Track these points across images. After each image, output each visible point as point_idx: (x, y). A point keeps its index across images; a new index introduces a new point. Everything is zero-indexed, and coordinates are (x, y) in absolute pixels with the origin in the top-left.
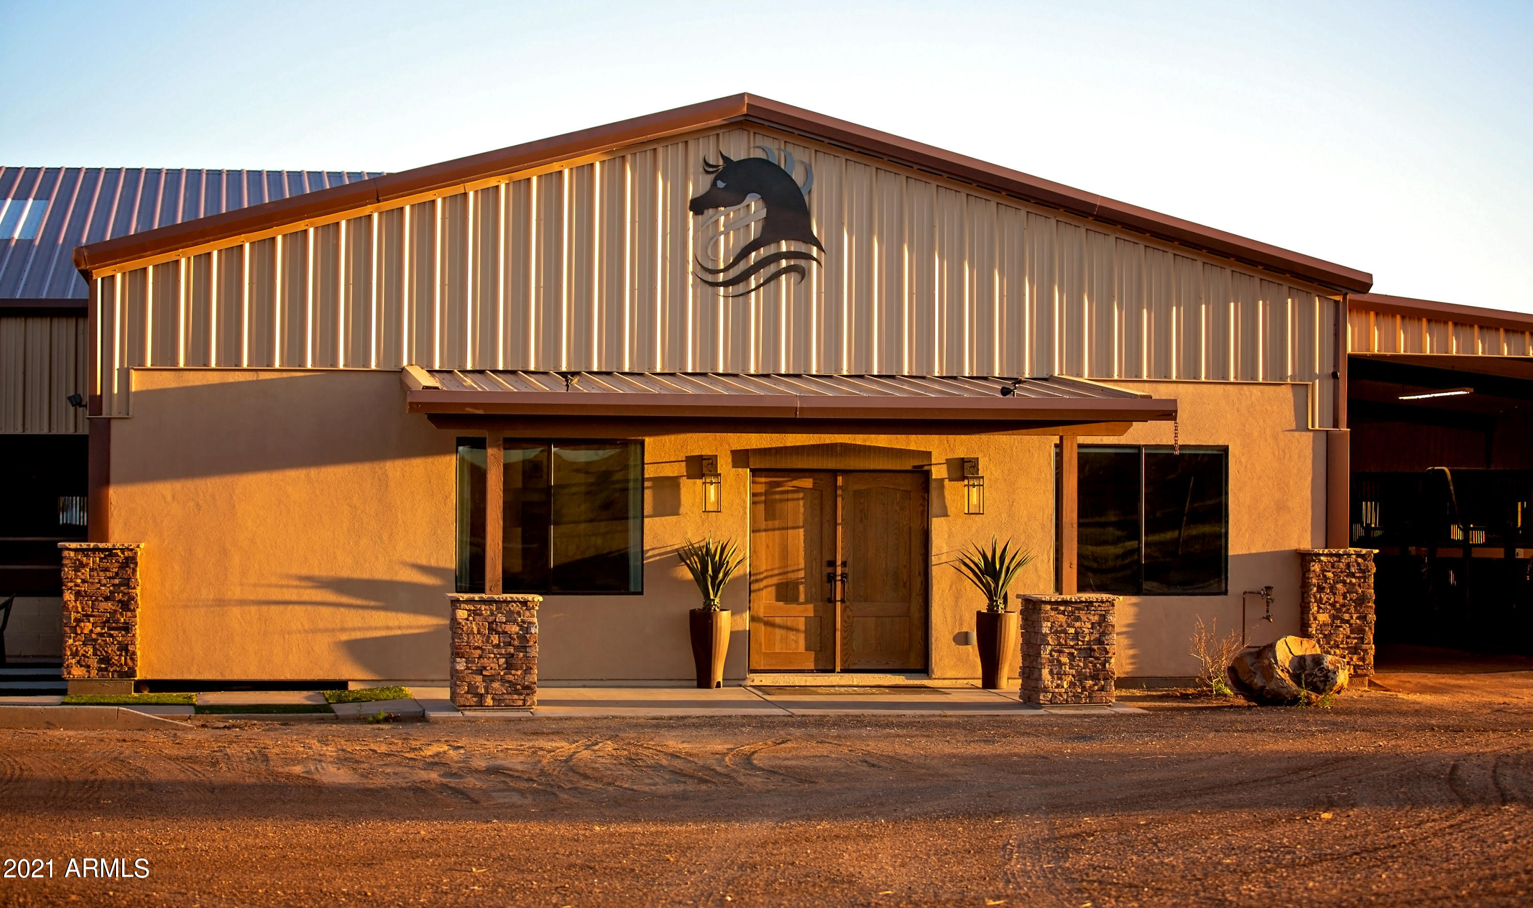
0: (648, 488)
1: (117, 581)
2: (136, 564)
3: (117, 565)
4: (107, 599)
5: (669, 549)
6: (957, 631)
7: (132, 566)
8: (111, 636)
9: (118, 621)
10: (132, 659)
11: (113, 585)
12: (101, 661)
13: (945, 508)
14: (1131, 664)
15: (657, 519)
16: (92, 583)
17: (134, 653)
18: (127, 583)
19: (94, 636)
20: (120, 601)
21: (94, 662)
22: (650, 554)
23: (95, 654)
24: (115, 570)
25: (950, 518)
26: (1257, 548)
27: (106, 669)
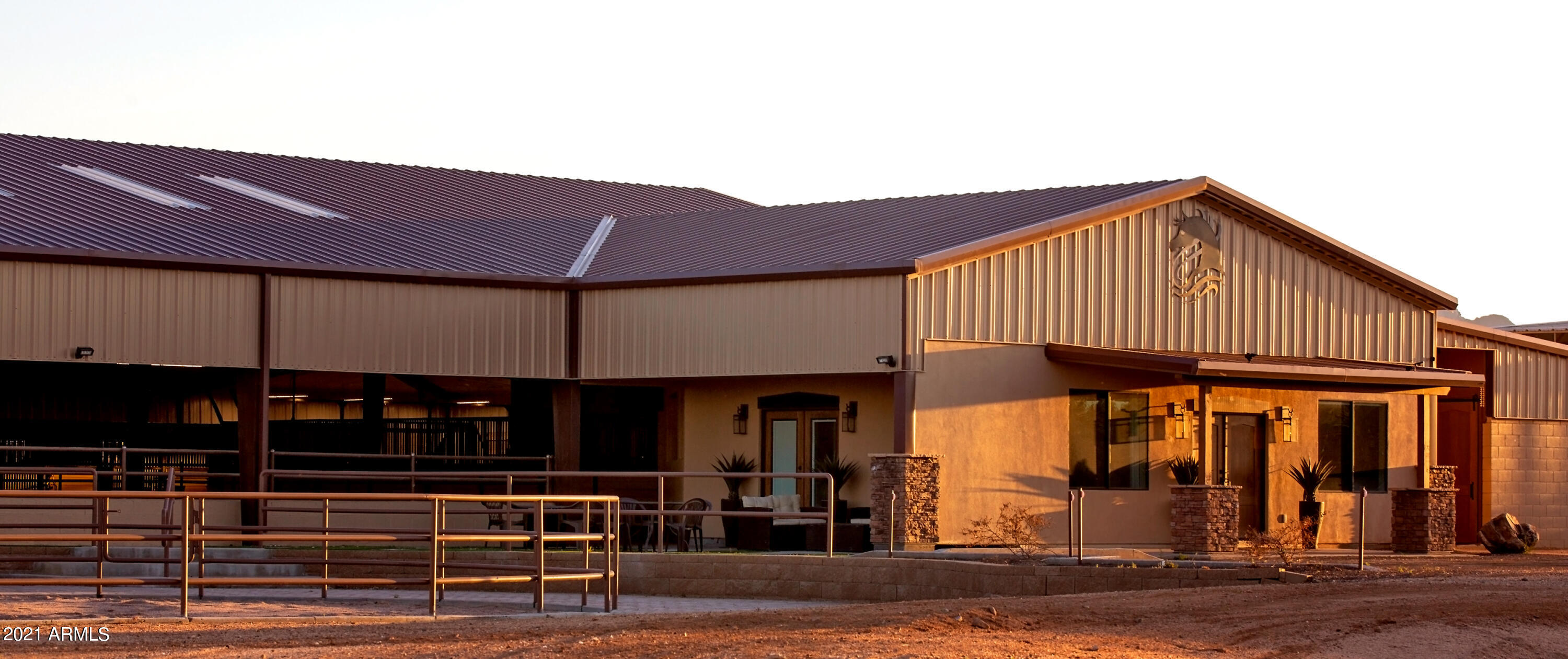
0: (1151, 422)
1: (929, 479)
2: (939, 467)
3: (929, 468)
4: (925, 491)
5: (1160, 461)
6: (1278, 515)
7: (937, 469)
8: (927, 515)
9: (929, 505)
10: (936, 530)
11: (928, 482)
12: (921, 532)
13: (1274, 437)
14: (1353, 534)
15: (1155, 442)
16: (918, 480)
17: (937, 527)
18: (934, 480)
19: (918, 515)
20: (931, 492)
21: (918, 532)
22: (1152, 464)
23: (919, 527)
24: (929, 472)
25: (1276, 444)
26: (1399, 465)
27: (924, 537)
